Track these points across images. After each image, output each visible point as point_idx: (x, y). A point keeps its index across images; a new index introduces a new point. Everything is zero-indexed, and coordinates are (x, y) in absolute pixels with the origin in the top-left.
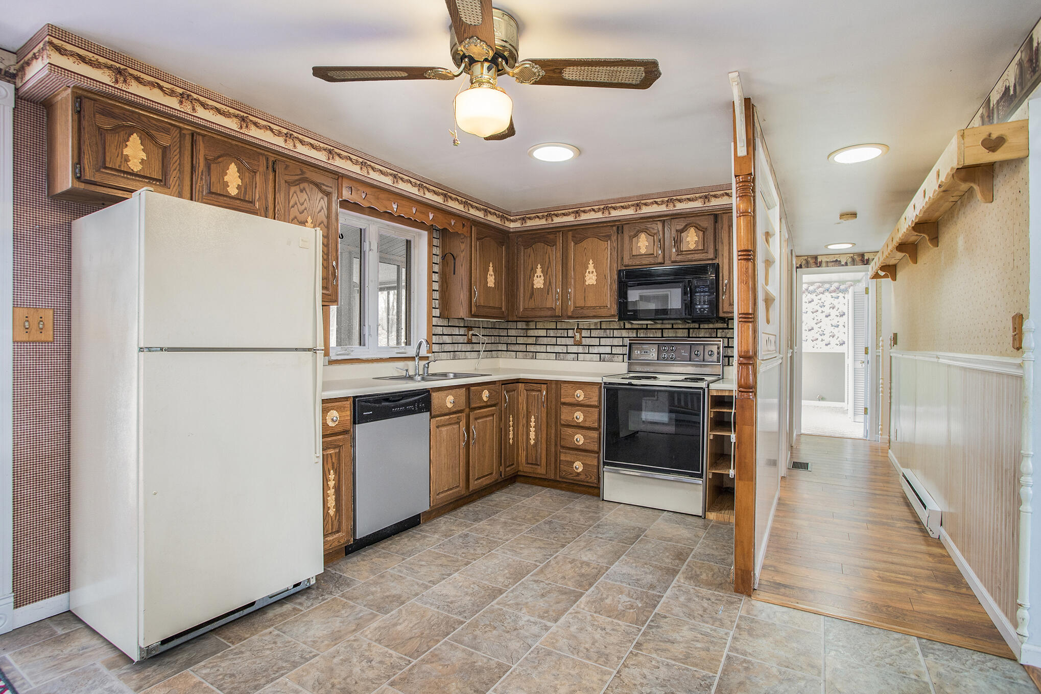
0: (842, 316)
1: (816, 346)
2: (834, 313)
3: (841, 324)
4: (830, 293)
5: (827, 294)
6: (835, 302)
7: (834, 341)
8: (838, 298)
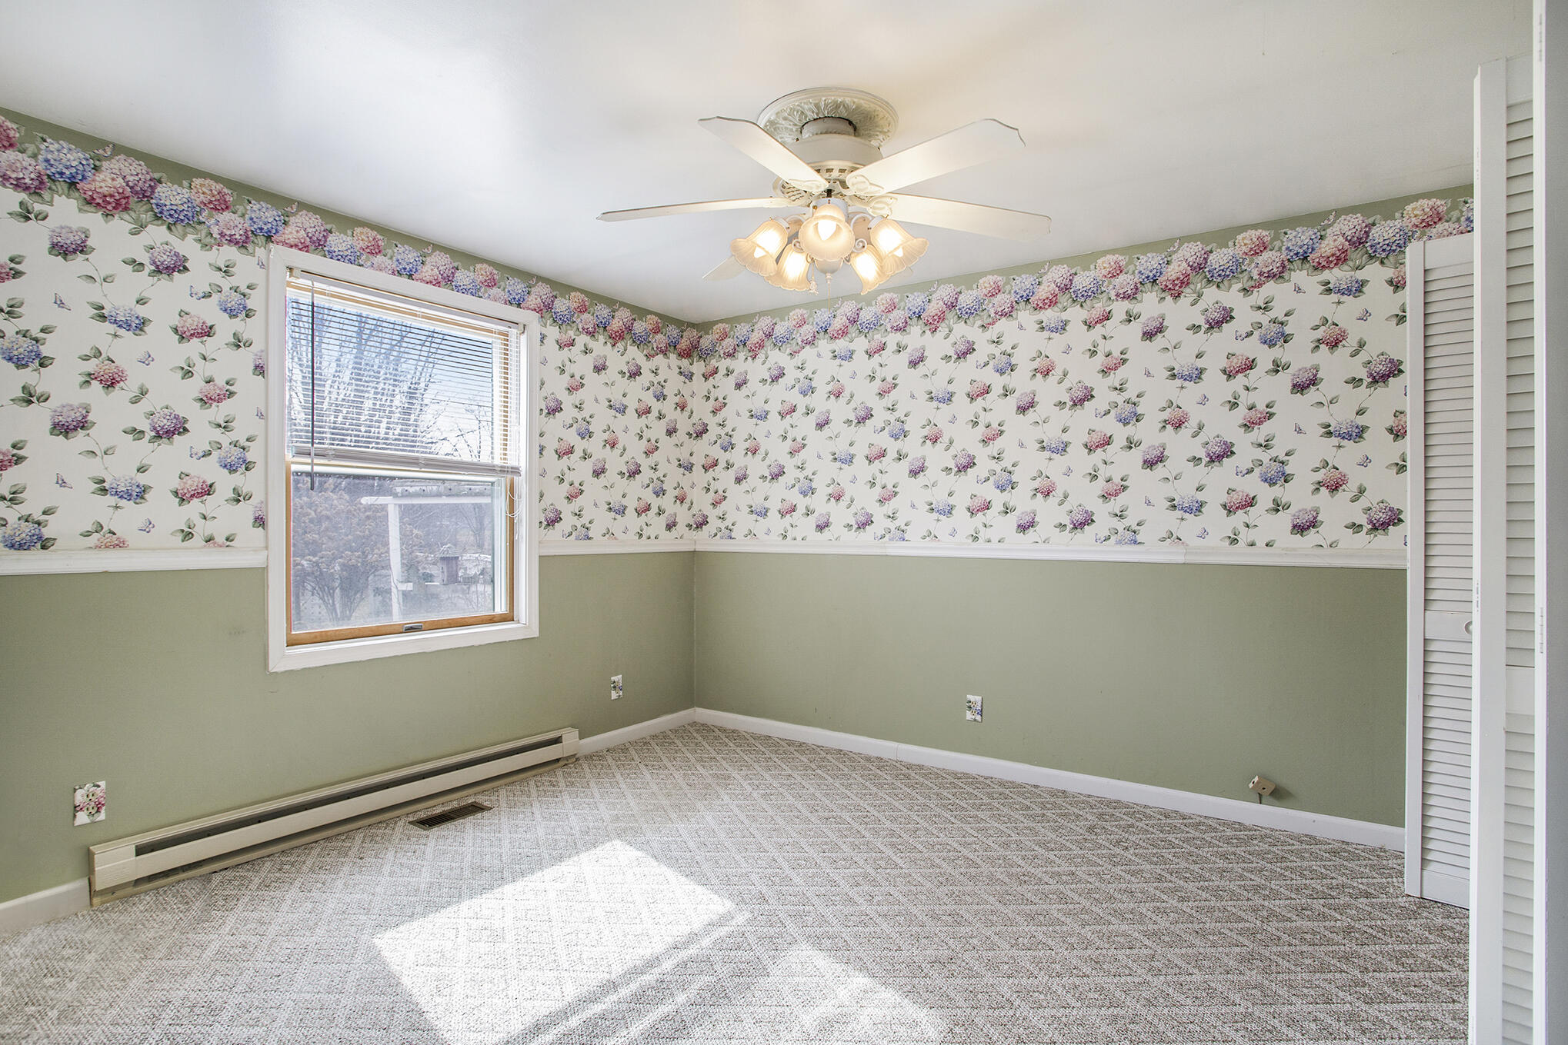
0: (1380, 379)
1: (1244, 536)
2: (1336, 367)
3: (1378, 421)
4: (1318, 268)
5: (1300, 276)
6: (1345, 313)
7: (1336, 511)
8: (1358, 288)
